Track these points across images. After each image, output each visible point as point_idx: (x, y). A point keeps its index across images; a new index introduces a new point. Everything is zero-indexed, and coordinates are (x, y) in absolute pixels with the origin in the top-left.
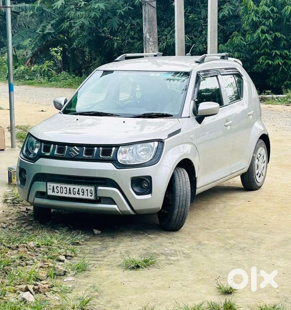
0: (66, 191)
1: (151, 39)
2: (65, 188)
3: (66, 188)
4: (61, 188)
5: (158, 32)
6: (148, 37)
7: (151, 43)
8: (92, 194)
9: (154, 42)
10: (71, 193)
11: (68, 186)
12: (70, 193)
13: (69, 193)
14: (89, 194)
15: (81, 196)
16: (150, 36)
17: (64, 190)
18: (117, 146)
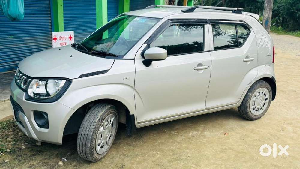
1: (268, 7)
5: (274, 3)
6: (266, 6)
7: (267, 9)
9: (270, 9)
16: (268, 5)
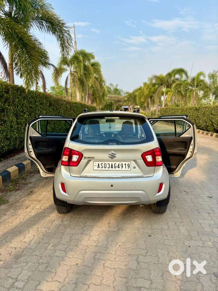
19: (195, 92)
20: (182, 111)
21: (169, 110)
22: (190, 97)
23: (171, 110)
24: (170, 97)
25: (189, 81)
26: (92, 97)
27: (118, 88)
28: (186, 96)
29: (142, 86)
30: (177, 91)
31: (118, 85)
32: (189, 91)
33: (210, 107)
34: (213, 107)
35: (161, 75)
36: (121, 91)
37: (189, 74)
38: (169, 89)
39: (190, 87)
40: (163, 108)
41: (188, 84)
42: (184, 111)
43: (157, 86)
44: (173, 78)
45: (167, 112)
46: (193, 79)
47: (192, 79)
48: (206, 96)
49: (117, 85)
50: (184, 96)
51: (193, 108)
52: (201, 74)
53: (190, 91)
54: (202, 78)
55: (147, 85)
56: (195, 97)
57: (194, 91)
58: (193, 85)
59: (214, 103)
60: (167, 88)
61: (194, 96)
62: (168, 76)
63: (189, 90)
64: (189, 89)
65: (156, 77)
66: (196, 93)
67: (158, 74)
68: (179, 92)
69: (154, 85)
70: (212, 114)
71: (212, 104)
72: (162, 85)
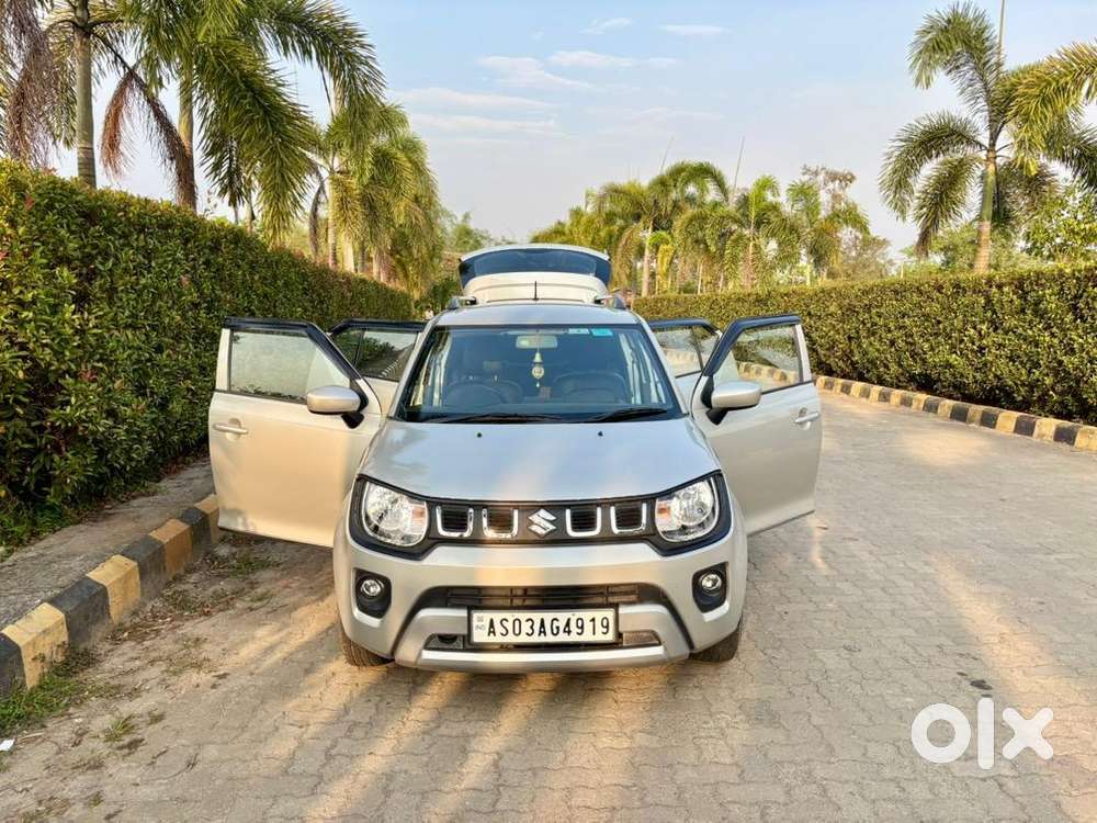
0: (532, 627)
2: (527, 620)
3: (530, 623)
4: (517, 622)
8: (607, 627)
10: (545, 632)
11: (537, 616)
12: (542, 631)
13: (540, 632)
14: (599, 629)
15: (574, 638)
17: (526, 627)
18: (651, 499)
19: (751, 244)
20: (711, 309)
21: (665, 303)
22: (734, 260)
23: (672, 304)
24: (665, 260)
25: (731, 207)
26: (390, 259)
27: (472, 225)
28: (722, 256)
29: (566, 219)
30: (689, 240)
31: (471, 216)
32: (734, 241)
33: (803, 294)
34: (811, 293)
35: (632, 185)
36: (483, 238)
37: (729, 183)
38: (664, 233)
39: (735, 227)
40: (645, 298)
41: (729, 217)
42: (716, 307)
43: (620, 222)
44: (674, 195)
45: (658, 313)
46: (745, 202)
47: (739, 201)
48: (786, 257)
49: (466, 216)
50: (714, 259)
51: (749, 295)
52: (766, 184)
53: (736, 241)
54: (770, 197)
55: (584, 219)
56: (753, 261)
57: (748, 239)
58: (744, 221)
59: (813, 279)
60: (655, 229)
61: (750, 257)
62: (659, 188)
63: (732, 238)
64: (732, 234)
65: (615, 192)
66: (755, 245)
67: (622, 181)
68: (697, 241)
69: (610, 218)
70: (809, 314)
71: (808, 283)
72: (638, 218)
